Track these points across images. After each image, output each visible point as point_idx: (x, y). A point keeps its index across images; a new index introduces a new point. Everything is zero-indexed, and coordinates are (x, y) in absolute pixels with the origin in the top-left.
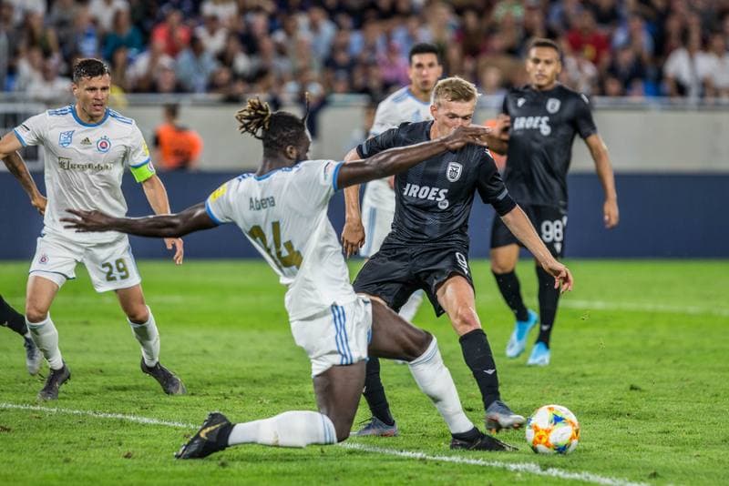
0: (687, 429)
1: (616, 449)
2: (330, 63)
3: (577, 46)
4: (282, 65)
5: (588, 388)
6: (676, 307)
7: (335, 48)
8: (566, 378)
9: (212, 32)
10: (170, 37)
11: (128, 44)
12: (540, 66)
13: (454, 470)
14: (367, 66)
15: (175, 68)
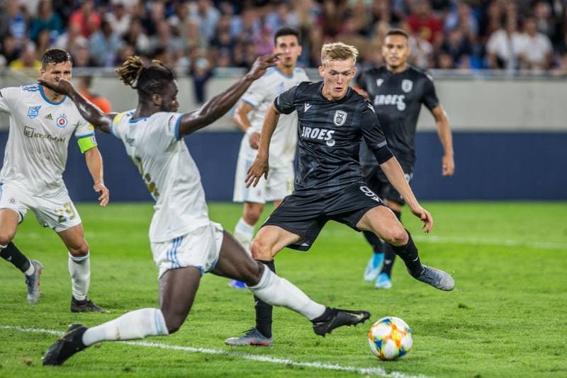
0: (505, 340)
1: (447, 356)
2: (215, 42)
3: (416, 28)
4: (176, 44)
5: (425, 307)
6: (495, 240)
7: (218, 31)
8: (406, 299)
9: (119, 18)
10: (84, 21)
11: (51, 27)
12: (393, 50)
13: (316, 373)
14: (246, 44)
15: (89, 47)
